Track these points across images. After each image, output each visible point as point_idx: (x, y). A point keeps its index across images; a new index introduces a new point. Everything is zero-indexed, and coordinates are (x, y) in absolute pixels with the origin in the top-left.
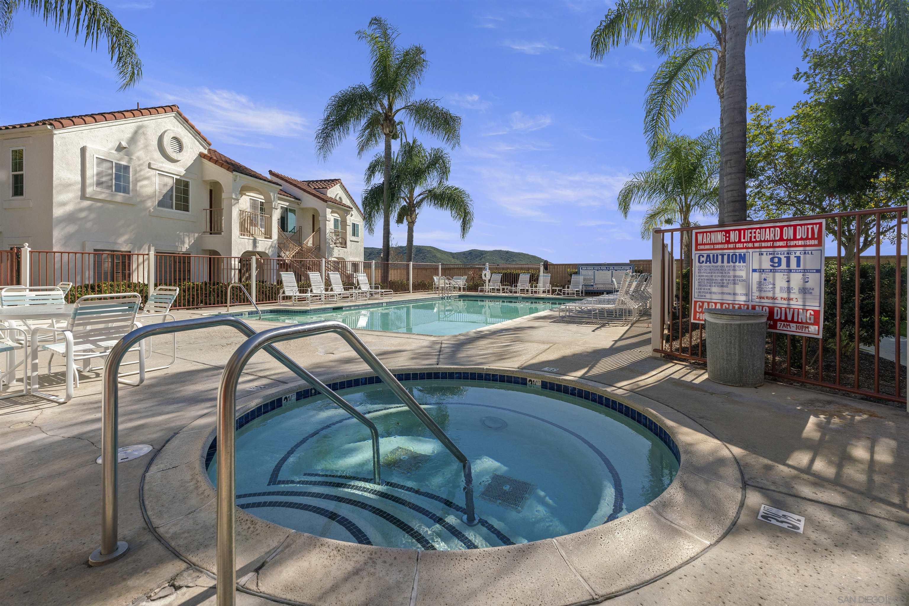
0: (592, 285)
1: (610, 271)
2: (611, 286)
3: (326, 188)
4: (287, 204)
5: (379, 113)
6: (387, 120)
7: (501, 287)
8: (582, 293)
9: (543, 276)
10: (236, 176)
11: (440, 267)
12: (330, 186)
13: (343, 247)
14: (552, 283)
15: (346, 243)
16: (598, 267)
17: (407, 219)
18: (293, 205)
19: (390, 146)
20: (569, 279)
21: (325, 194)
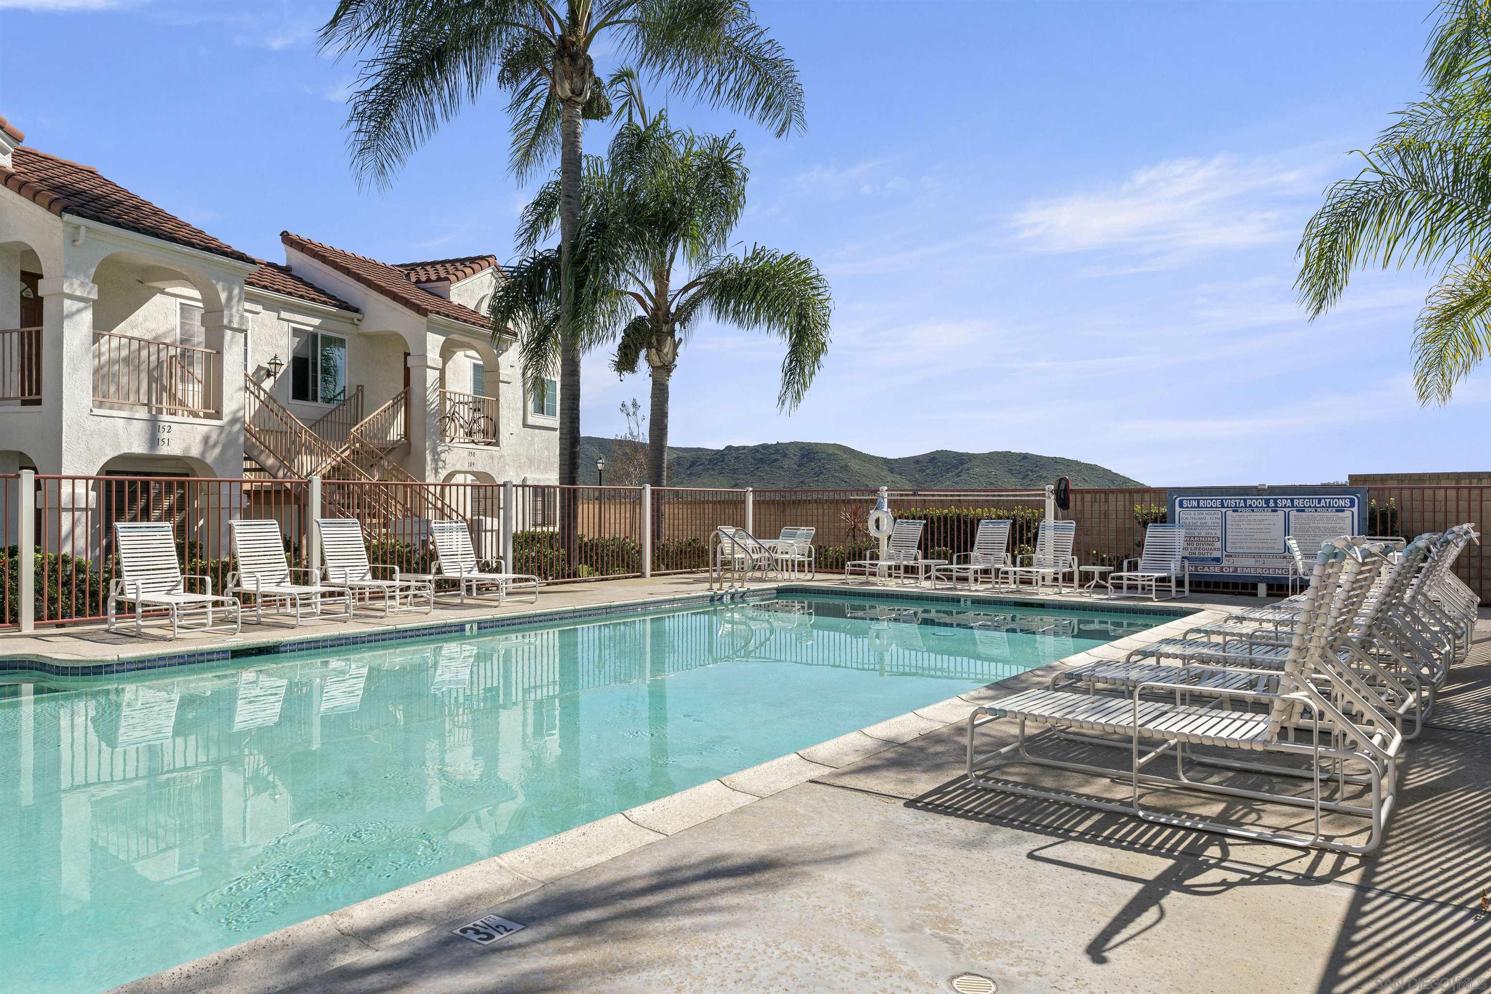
0: (1217, 560)
1: (1280, 514)
2: (1283, 564)
3: (447, 279)
4: (317, 322)
5: (541, 36)
6: (562, 57)
7: (922, 562)
8: (1180, 583)
9: (1056, 528)
10: (78, 228)
11: (750, 498)
12: (459, 274)
13: (489, 444)
14: (1082, 552)
15: (496, 433)
16: (1238, 500)
17: (648, 358)
18: (333, 324)
19: (576, 135)
20: (1138, 538)
21: (443, 297)
